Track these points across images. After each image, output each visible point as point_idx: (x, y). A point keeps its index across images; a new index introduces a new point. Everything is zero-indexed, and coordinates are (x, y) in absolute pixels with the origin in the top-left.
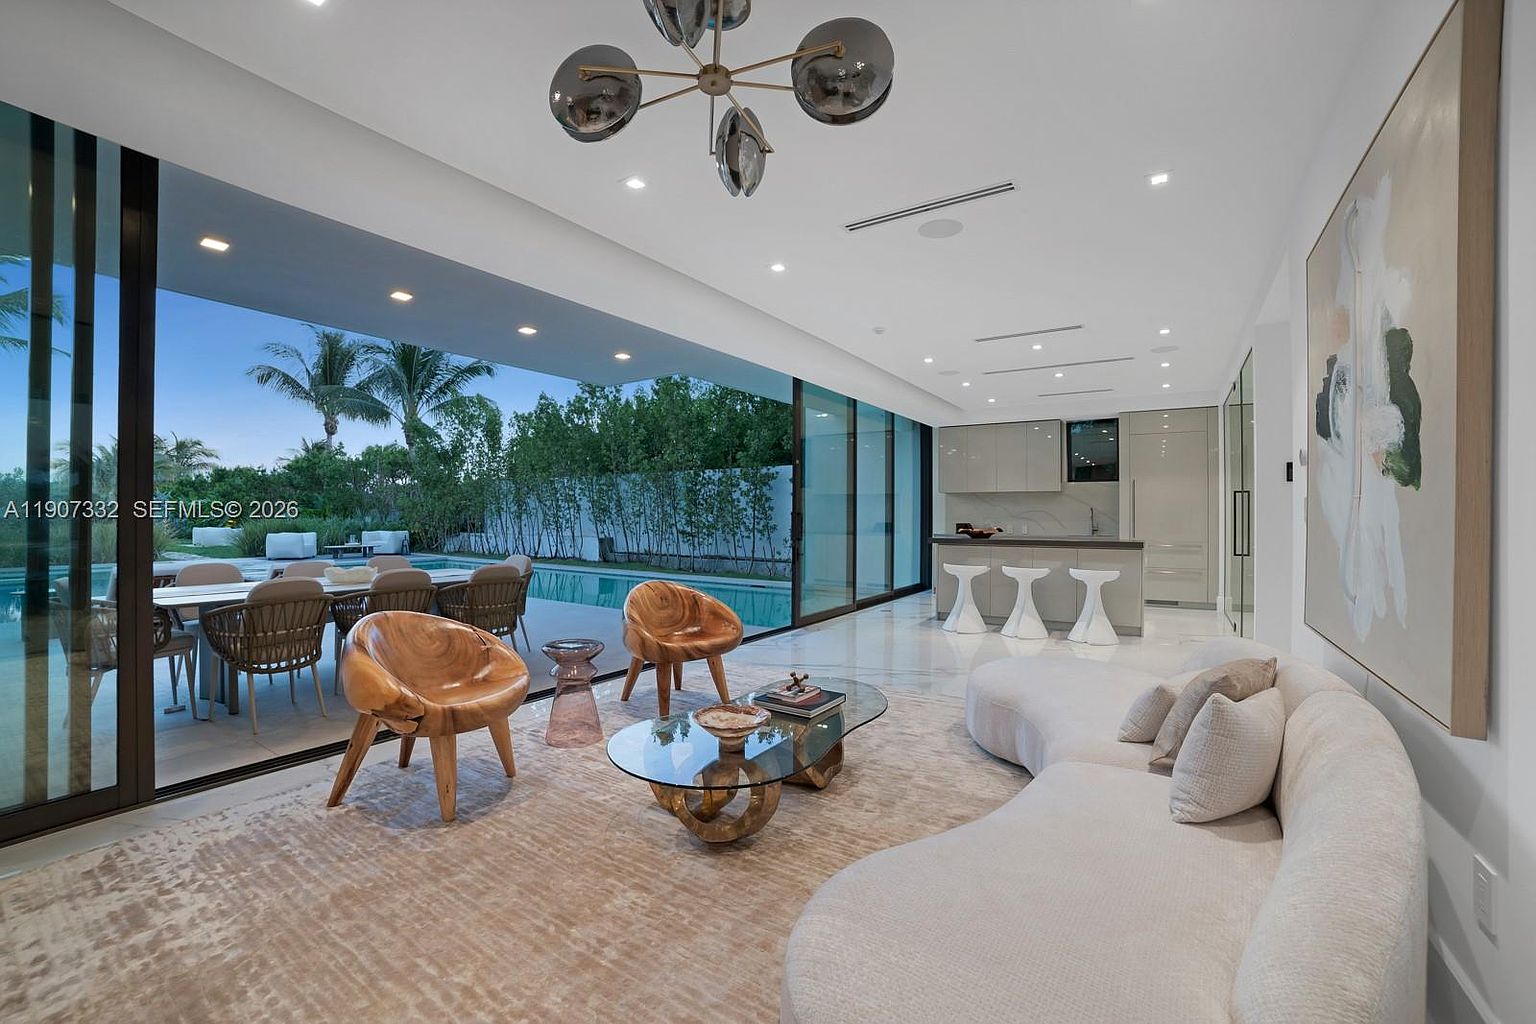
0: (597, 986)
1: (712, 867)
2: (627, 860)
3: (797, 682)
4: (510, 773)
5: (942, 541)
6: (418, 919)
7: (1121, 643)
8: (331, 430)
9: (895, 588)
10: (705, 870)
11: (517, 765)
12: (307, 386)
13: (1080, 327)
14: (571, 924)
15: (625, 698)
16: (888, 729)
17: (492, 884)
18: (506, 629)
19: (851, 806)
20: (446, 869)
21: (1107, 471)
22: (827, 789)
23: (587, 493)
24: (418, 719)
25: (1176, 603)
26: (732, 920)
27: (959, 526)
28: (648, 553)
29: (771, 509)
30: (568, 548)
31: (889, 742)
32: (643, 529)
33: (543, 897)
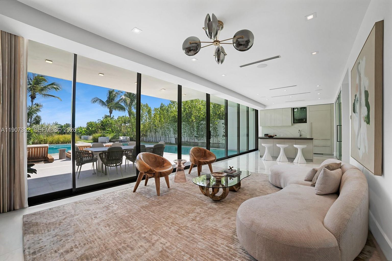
0: (197, 223)
1: (215, 205)
2: (197, 203)
3: (231, 168)
4: (169, 187)
5: (261, 138)
6: (159, 212)
7: (307, 163)
8: (111, 112)
9: (249, 150)
10: (214, 205)
12: (105, 103)
13: (296, 86)
14: (189, 214)
15: (189, 173)
16: (250, 180)
17: (171, 206)
20: (161, 204)
21: (303, 120)
22: (238, 192)
23: (172, 127)
24: (154, 174)
25: (323, 154)
26: (221, 214)
27: (265, 135)
28: (187, 141)
29: (218, 131)
30: (167, 140)
31: (250, 183)
32: (186, 136)
33: (182, 209)
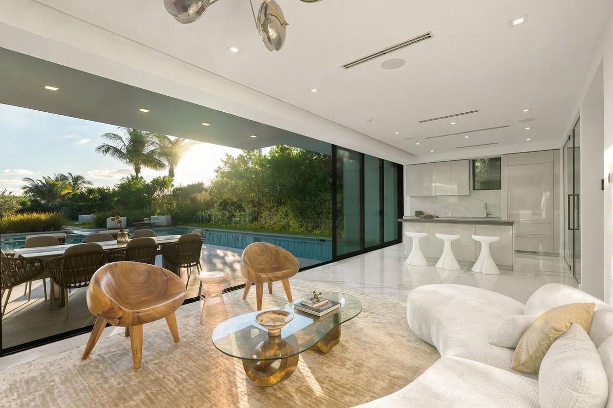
3: (316, 296)
4: (177, 340)
5: (408, 220)
7: (501, 274)
8: (138, 171)
11: (180, 336)
12: (124, 151)
13: (476, 111)
18: (194, 263)
19: (339, 365)
21: (494, 184)
25: (535, 252)
27: (417, 212)
